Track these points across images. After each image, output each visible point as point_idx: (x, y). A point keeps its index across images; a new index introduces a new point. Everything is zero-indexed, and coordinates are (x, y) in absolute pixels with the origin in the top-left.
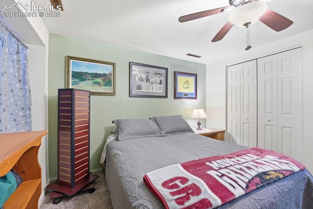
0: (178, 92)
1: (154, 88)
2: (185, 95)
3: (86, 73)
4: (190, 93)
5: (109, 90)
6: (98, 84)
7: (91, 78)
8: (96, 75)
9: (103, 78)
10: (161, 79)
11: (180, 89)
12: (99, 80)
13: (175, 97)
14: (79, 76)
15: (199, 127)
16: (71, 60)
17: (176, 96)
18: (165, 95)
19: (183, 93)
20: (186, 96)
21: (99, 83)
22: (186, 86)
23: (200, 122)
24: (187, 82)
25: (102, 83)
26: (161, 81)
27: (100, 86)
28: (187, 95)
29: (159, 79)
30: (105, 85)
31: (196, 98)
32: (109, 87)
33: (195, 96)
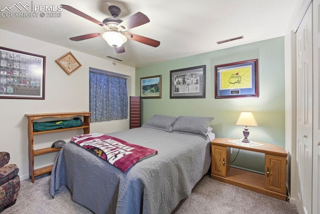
0: (220, 89)
1: (190, 89)
2: (232, 92)
3: (148, 85)
4: (242, 89)
6: (152, 91)
7: (150, 88)
8: (152, 86)
9: (155, 87)
10: (197, 78)
12: (153, 89)
13: (216, 97)
14: (145, 88)
15: (246, 138)
16: (142, 80)
17: (219, 94)
19: (229, 90)
20: (235, 94)
21: (153, 90)
22: (234, 80)
23: (248, 131)
24: (237, 74)
25: (154, 90)
26: (197, 80)
27: (154, 92)
28: (238, 92)
29: (196, 79)
30: (156, 92)
32: (158, 93)
33: (254, 93)
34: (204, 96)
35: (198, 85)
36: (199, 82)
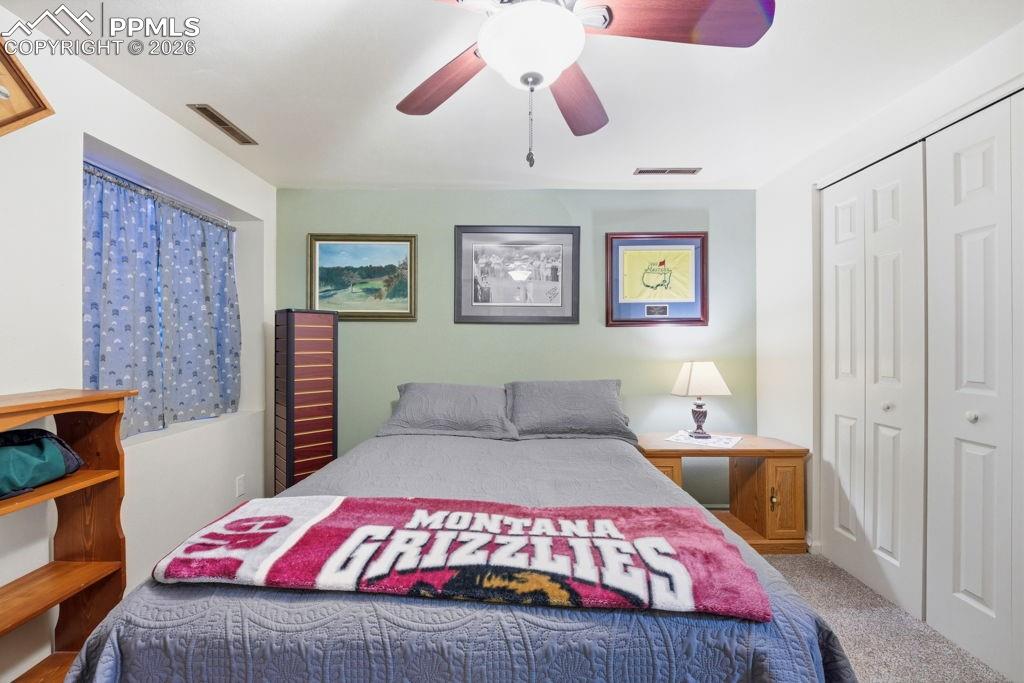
0: (621, 300)
1: (530, 295)
2: (650, 310)
3: (348, 269)
4: (672, 304)
5: (400, 306)
6: (374, 292)
7: (359, 279)
8: (370, 273)
9: (386, 277)
10: (554, 264)
11: (630, 292)
12: (378, 283)
13: (611, 320)
14: (335, 278)
15: (699, 427)
16: (318, 243)
17: (616, 316)
18: (568, 313)
19: (643, 304)
20: (653, 316)
21: (377, 290)
22: (654, 279)
23: (704, 409)
24: (662, 263)
25: (384, 289)
26: (555, 270)
27: (380, 297)
28: (663, 310)
29: (550, 265)
30: (391, 296)
31: (703, 320)
32: (401, 299)
33: (697, 315)
34: (574, 319)
35: (558, 285)
36: (559, 274)
